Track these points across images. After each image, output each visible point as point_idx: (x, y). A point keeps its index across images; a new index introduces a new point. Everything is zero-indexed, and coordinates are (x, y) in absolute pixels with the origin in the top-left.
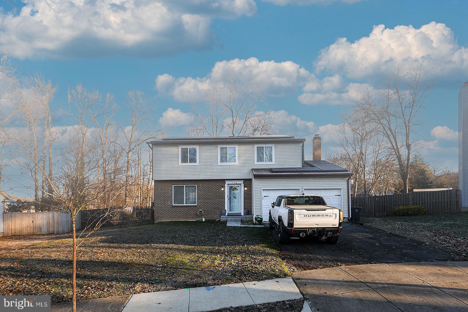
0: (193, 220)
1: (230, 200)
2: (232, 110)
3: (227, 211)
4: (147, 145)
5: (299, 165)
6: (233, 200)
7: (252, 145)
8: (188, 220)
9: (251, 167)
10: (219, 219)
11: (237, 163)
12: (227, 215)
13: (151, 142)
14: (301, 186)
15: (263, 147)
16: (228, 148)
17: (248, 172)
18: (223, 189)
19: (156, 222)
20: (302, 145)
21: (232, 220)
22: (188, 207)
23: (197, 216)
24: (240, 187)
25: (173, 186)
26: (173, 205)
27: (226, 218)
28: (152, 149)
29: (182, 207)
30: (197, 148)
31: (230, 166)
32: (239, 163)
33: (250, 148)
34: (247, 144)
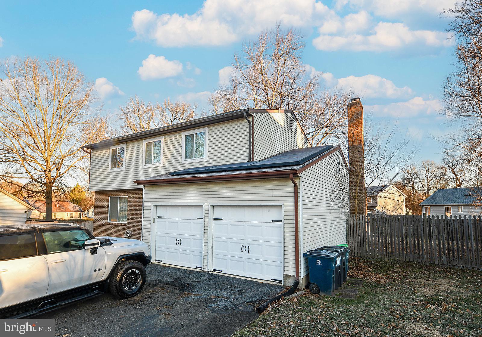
5: (244, 158)
7: (179, 135)
11: (162, 163)
14: (207, 199)
15: (193, 134)
25: (109, 198)
26: (109, 222)
28: (90, 153)
29: (115, 225)
30: (125, 147)
31: (155, 169)
32: (164, 163)
33: (177, 139)
34: (174, 133)
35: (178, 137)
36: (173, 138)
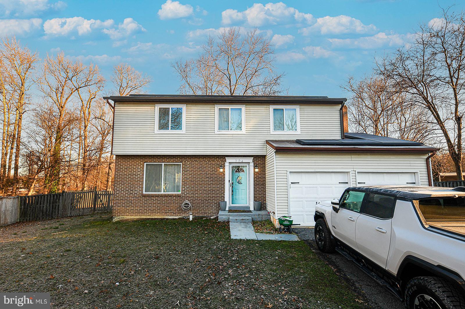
0: (175, 217)
1: (232, 187)
2: (230, 78)
3: (228, 203)
4: (105, 101)
5: (336, 136)
6: (237, 186)
7: (266, 107)
8: (167, 217)
9: (265, 138)
10: (216, 216)
11: (244, 131)
12: (227, 209)
13: (112, 98)
14: (352, 167)
15: (283, 109)
16: (230, 109)
17: (260, 144)
18: (221, 170)
19: (115, 219)
20: (340, 107)
21: (236, 220)
22: (167, 196)
23: (180, 210)
24: (248, 166)
25: (145, 164)
26: (144, 193)
27: (226, 215)
28: (114, 108)
29: (157, 196)
30: (184, 107)
31: (234, 136)
32: (247, 132)
33: (264, 111)
34: (259, 104)
35: (264, 109)
36: (258, 109)
